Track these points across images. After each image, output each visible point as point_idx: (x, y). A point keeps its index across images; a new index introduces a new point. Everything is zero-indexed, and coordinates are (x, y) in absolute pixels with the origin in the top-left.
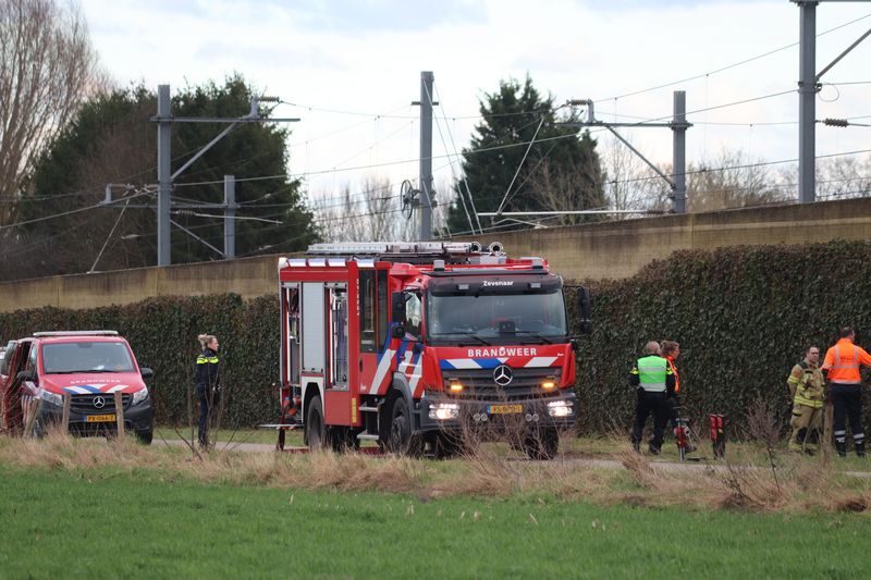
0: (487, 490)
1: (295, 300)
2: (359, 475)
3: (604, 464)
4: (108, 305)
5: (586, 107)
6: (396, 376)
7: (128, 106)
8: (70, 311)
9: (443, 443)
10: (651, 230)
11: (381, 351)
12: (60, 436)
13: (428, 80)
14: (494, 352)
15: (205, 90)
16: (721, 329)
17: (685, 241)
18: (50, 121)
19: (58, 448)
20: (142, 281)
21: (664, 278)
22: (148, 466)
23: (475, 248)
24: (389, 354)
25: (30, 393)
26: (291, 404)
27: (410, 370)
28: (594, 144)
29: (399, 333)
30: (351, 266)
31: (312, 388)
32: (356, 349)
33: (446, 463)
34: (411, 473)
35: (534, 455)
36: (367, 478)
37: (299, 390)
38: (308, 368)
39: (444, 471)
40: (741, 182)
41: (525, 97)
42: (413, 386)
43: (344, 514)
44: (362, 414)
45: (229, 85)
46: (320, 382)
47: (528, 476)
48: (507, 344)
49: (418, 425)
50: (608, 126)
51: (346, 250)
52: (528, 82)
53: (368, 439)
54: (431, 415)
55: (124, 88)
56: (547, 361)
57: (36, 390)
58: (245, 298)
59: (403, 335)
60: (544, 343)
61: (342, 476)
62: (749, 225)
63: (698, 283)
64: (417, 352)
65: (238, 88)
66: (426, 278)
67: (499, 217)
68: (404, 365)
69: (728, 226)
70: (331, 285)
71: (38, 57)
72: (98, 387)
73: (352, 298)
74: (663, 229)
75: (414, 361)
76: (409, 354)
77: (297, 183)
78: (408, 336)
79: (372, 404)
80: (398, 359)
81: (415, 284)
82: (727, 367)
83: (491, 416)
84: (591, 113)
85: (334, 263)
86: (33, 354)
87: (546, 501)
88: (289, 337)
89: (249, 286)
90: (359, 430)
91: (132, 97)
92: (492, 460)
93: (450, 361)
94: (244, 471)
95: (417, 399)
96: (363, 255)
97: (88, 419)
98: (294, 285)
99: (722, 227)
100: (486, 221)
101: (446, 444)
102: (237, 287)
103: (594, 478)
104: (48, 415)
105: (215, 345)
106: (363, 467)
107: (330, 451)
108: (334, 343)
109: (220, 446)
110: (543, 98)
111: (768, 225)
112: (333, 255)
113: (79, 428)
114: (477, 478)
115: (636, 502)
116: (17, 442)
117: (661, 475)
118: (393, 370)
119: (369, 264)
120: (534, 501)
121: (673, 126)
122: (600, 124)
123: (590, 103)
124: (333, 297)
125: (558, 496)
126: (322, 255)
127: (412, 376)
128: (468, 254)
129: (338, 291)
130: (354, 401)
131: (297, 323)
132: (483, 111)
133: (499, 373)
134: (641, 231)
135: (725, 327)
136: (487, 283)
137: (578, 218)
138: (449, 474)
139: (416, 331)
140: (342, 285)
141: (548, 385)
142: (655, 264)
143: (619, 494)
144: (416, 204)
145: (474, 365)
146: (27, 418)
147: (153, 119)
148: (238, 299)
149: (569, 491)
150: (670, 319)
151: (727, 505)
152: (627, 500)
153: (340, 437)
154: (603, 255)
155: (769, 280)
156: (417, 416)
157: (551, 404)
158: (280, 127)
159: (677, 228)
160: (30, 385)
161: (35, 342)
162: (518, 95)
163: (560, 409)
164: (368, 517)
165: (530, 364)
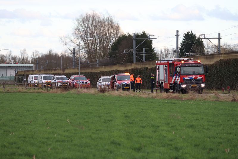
0: (192, 99)
1: (159, 68)
2: (170, 97)
3: (212, 94)
4: (126, 69)
5: (204, 36)
6: (176, 80)
7: (126, 37)
8: (120, 70)
9: (184, 91)
10: (216, 56)
11: (173, 76)
12: (121, 91)
13: (178, 31)
14: (192, 76)
15: (139, 34)
16: (228, 72)
17: (222, 57)
18: (114, 39)
19: (120, 93)
20: (131, 65)
21: (219, 64)
22: (135, 95)
23: (188, 59)
24: (174, 77)
25: (115, 84)
26: (158, 85)
27: (178, 79)
28: (203, 42)
29: (176, 73)
30: (168, 62)
31: (162, 82)
32: (169, 76)
33: (185, 94)
34: (179, 96)
35: (199, 93)
36: (172, 97)
37: (160, 83)
38: (161, 79)
39: (184, 96)
40: (227, 48)
41: (191, 34)
42: (178, 82)
43: (170, 103)
44: (170, 87)
45: (143, 33)
46: (163, 81)
47: (199, 96)
48: (194, 75)
49: (179, 89)
50: (207, 39)
51: (167, 60)
52: (191, 31)
53: (171, 91)
54: (182, 87)
55: (125, 34)
56: (201, 78)
57: (116, 83)
58: (148, 68)
59: (177, 73)
60: (200, 75)
61: (167, 97)
62: (233, 55)
63: (224, 65)
64: (179, 76)
65: (144, 33)
66: (180, 64)
67: (190, 54)
68: (177, 79)
69: (229, 55)
70: (165, 66)
71: (112, 28)
72: (126, 83)
73: (168, 68)
74: (218, 56)
75: (179, 78)
76: (178, 77)
77: (154, 49)
78: (178, 74)
79: (172, 85)
80: (176, 78)
81: (179, 65)
82: (229, 78)
83: (191, 87)
84: (205, 37)
85: (165, 62)
86: (116, 77)
87: (202, 101)
88: (158, 74)
89: (149, 66)
90: (170, 89)
91: (127, 35)
92: (192, 94)
93: (185, 78)
94: (151, 96)
95: (179, 84)
96: (170, 61)
97: (125, 88)
98: (158, 66)
99: (228, 55)
100: (187, 55)
101: (185, 91)
102: (147, 66)
103: (209, 97)
104: (118, 87)
105: (154, 75)
106: (171, 95)
107: (165, 93)
108: (165, 75)
109: (147, 92)
110: (194, 34)
111: (236, 55)
112: (165, 61)
113: (123, 89)
114: (190, 97)
115: (217, 101)
116: (114, 92)
117: (221, 96)
118: (175, 79)
119: (171, 62)
120: (200, 100)
121: (218, 38)
122: (206, 38)
123: (204, 35)
124: (165, 68)
125: (204, 100)
126: (163, 61)
127: (178, 80)
128: (187, 60)
129: (166, 67)
130: (169, 85)
131: (159, 72)
132: (184, 36)
133: (193, 80)
134: (215, 56)
135: (229, 72)
136: (190, 65)
137: (201, 54)
138: (185, 96)
139: (179, 73)
140: (166, 66)
141: (201, 82)
142: (217, 61)
143: (214, 99)
144: (176, 52)
145: (188, 78)
146: (115, 88)
147: (133, 39)
148: (147, 68)
149: (206, 99)
150: (220, 70)
151: (232, 101)
152: (216, 100)
153: (167, 91)
154: (208, 60)
155: (236, 64)
156: (179, 87)
157: (201, 85)
158: (151, 39)
159: (221, 55)
160: (115, 82)
161: (116, 75)
162: (190, 34)
163: (203, 85)
164: (174, 103)
165: (198, 78)
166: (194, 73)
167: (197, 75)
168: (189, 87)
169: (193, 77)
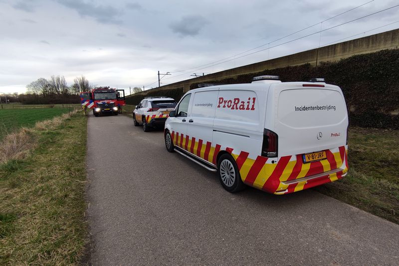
93: (98, 103)
133: (106, 104)
136: (103, 92)
145: (101, 103)
165: (111, 103)
166: (107, 99)
167: (109, 100)
169: (106, 101)
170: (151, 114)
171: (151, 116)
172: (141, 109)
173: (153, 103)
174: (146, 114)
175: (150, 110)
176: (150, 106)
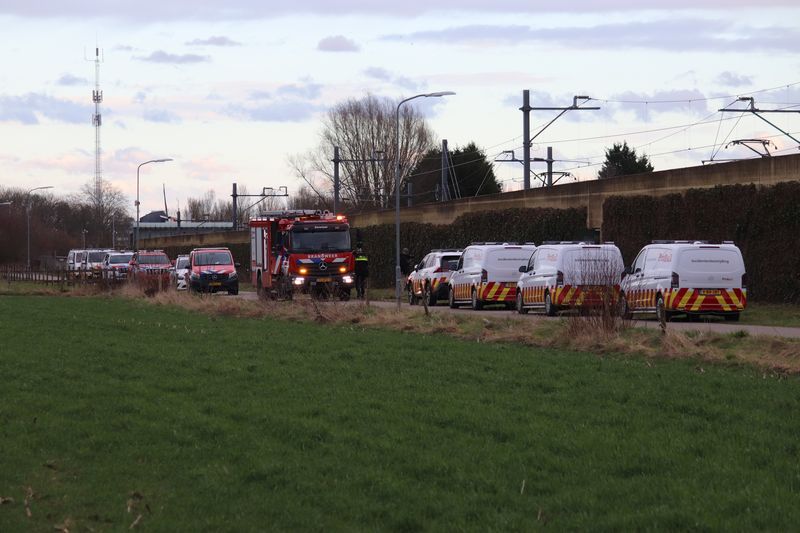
6: (282, 266)
11: (278, 255)
14: (319, 256)
23: (318, 212)
24: (280, 257)
27: (286, 264)
30: (269, 220)
31: (259, 271)
37: (255, 272)
38: (258, 262)
41: (624, 150)
42: (286, 271)
44: (272, 282)
46: (261, 269)
48: (325, 253)
51: (266, 213)
52: (625, 144)
54: (293, 283)
56: (342, 260)
60: (340, 252)
64: (288, 256)
66: (292, 226)
68: (284, 262)
70: (264, 228)
75: (287, 260)
76: (285, 257)
78: (286, 250)
79: (275, 278)
80: (282, 260)
81: (287, 228)
83: (318, 283)
85: (264, 219)
93: (301, 260)
95: (288, 276)
96: (272, 216)
118: (281, 264)
119: (274, 219)
127: (287, 266)
130: (270, 277)
133: (321, 265)
136: (316, 227)
141: (343, 270)
145: (311, 262)
156: (289, 283)
157: (344, 278)
163: (348, 279)
165: (336, 261)
166: (325, 250)
167: (332, 252)
168: (312, 283)
169: (323, 257)
170: (439, 276)
171: (438, 280)
172: (424, 270)
173: (444, 259)
174: (432, 276)
175: (438, 271)
176: (438, 264)
